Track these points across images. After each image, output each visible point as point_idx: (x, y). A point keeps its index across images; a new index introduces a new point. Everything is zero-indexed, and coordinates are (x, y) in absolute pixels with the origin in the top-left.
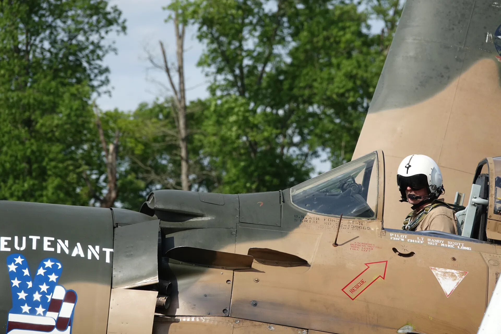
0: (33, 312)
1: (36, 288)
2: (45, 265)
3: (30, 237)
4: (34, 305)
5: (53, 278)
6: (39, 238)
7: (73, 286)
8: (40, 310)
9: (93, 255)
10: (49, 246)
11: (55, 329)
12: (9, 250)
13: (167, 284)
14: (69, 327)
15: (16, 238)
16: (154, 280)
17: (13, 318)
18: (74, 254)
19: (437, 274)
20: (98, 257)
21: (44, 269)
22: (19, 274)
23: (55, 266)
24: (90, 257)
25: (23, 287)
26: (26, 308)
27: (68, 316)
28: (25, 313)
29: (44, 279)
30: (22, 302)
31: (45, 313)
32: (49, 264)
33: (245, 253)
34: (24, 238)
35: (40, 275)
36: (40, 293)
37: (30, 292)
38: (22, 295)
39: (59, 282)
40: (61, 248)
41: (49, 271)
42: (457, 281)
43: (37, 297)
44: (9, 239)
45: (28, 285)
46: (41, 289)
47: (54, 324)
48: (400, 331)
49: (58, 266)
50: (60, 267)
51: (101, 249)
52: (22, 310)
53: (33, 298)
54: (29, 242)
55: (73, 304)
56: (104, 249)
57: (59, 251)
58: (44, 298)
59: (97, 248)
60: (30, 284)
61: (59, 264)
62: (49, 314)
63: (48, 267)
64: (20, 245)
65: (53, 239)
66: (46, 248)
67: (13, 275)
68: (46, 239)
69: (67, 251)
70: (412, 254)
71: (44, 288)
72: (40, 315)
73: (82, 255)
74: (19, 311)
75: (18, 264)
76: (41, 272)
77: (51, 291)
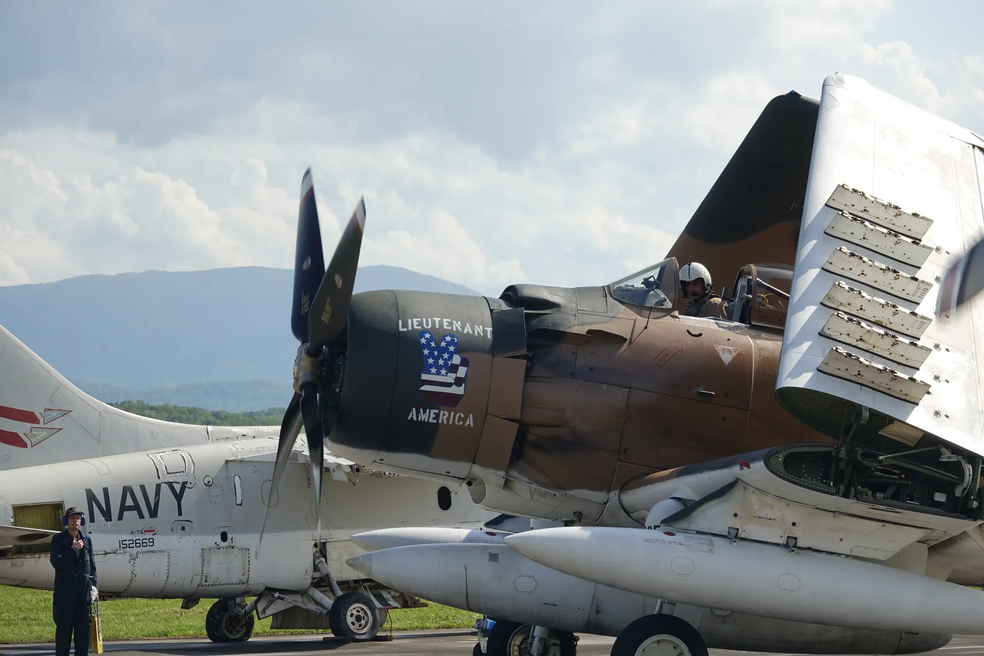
0: (438, 373)
1: (440, 356)
2: (446, 339)
3: (434, 319)
4: (439, 368)
5: (452, 348)
6: (440, 319)
7: (466, 355)
8: (443, 372)
9: (478, 332)
10: (447, 326)
11: (454, 386)
12: (420, 328)
13: (531, 354)
14: (464, 384)
15: (424, 319)
16: (524, 352)
17: (424, 377)
18: (465, 332)
19: (718, 350)
20: (482, 334)
21: (445, 342)
22: (427, 345)
23: (452, 340)
24: (476, 334)
25: (431, 355)
26: (433, 370)
27: (463, 376)
28: (433, 374)
29: (445, 349)
30: (431, 366)
31: (446, 374)
32: (448, 339)
33: (584, 333)
34: (430, 320)
35: (443, 346)
36: (443, 360)
37: (436, 359)
38: (431, 361)
39: (456, 352)
40: (456, 327)
41: (449, 344)
42: (733, 355)
43: (441, 362)
44: (419, 320)
45: (434, 354)
46: (443, 356)
47: (453, 382)
48: (694, 391)
49: (455, 340)
50: (456, 341)
51: (483, 328)
52: (431, 371)
53: (438, 363)
54: (434, 323)
55: (466, 368)
56: (486, 328)
57: (455, 329)
58: (446, 363)
59: (481, 327)
60: (436, 353)
61: (455, 339)
62: (449, 374)
63: (448, 341)
64: (427, 325)
65: (449, 320)
66: (445, 327)
67: (424, 346)
68: (445, 320)
69: (460, 330)
70: (701, 335)
71: (446, 356)
72: (443, 375)
73: (471, 333)
74: (429, 373)
75: (427, 338)
76: (443, 344)
77: (451, 358)
